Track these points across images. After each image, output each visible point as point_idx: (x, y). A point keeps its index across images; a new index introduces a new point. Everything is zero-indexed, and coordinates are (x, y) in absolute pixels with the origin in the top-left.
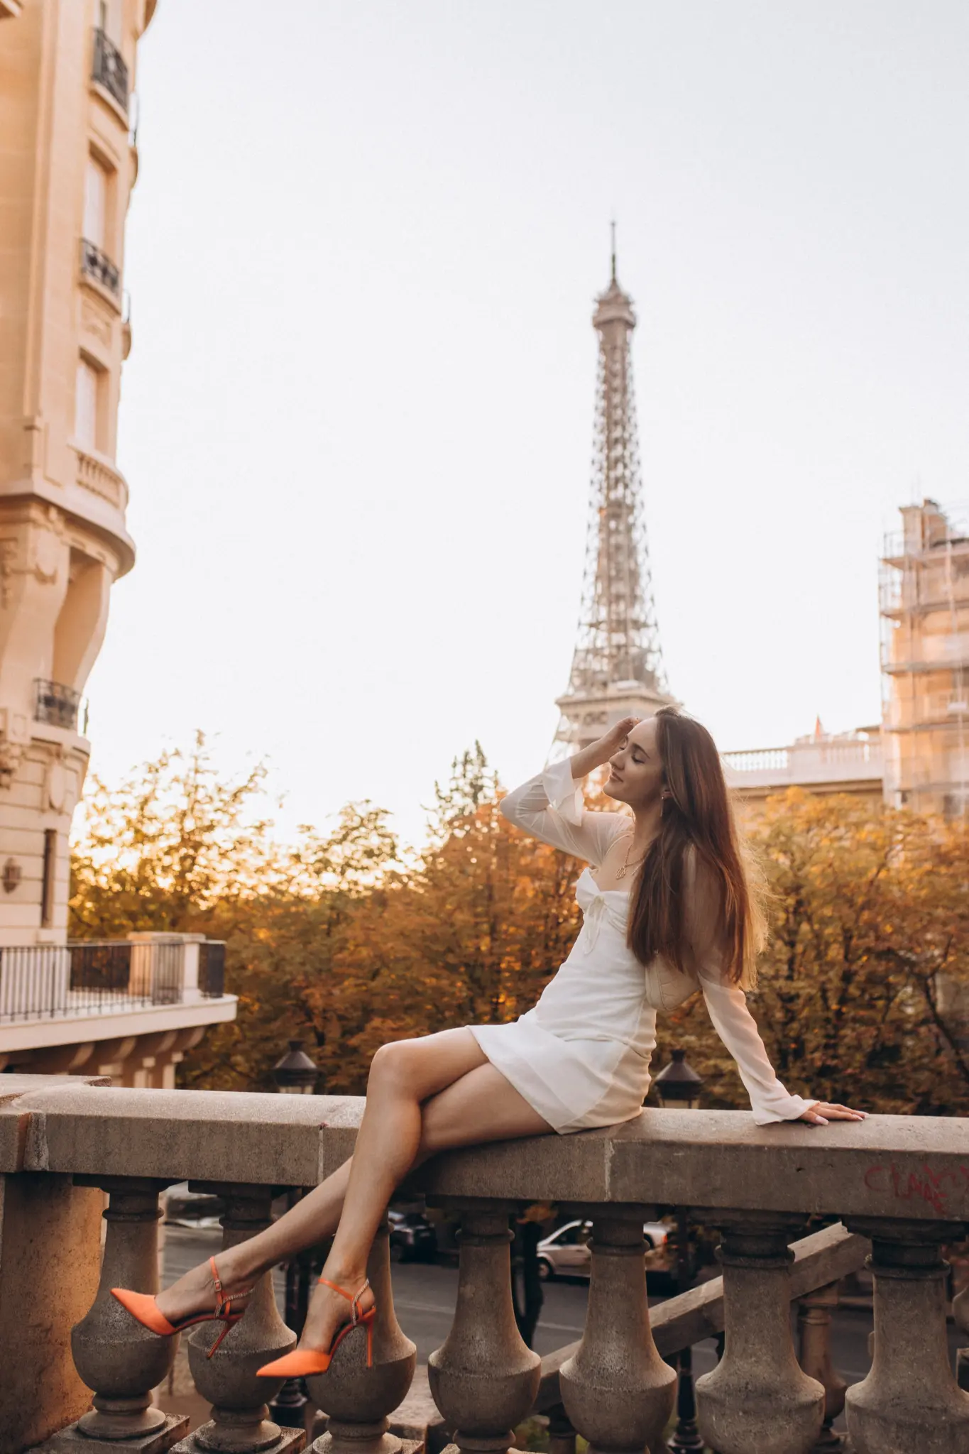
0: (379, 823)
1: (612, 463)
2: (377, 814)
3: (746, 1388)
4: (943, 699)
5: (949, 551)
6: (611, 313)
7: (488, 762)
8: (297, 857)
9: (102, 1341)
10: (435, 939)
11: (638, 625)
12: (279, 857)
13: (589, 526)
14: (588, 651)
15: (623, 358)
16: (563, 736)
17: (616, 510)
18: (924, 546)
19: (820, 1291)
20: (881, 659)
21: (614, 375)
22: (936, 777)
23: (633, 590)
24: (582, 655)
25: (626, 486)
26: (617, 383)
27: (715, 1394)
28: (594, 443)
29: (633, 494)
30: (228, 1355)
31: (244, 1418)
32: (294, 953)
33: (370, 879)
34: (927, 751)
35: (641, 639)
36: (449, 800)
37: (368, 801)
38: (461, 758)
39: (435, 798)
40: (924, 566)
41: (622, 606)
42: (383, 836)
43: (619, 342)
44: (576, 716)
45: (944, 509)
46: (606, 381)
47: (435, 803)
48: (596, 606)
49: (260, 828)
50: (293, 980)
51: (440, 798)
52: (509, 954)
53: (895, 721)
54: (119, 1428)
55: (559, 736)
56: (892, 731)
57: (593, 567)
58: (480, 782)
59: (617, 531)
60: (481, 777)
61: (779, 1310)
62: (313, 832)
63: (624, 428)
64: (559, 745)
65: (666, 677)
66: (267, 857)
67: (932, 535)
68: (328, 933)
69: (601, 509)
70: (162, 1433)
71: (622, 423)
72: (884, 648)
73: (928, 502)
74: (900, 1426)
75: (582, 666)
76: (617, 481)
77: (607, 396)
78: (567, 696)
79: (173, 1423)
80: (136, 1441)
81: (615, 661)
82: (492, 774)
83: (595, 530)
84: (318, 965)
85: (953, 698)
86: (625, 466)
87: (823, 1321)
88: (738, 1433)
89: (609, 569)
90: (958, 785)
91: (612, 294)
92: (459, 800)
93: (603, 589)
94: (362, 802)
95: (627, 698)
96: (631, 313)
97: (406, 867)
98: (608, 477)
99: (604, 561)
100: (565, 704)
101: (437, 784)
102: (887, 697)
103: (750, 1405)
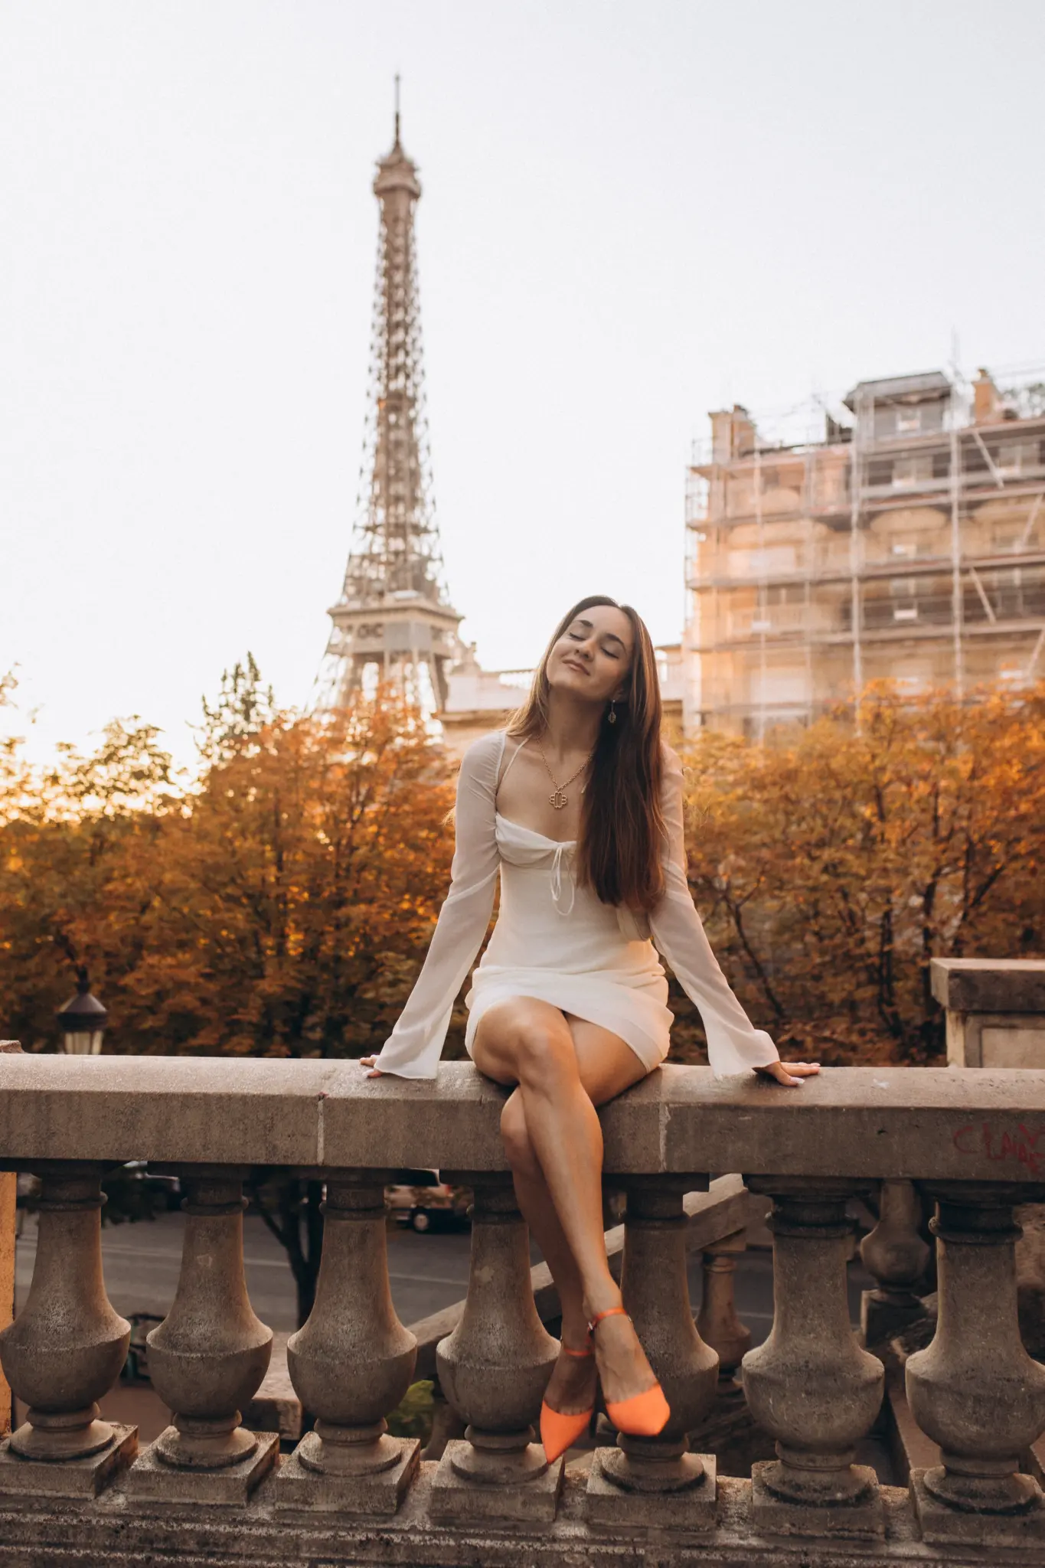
0: (150, 741)
1: (393, 350)
2: (146, 731)
3: (807, 1366)
4: (746, 617)
5: (758, 462)
6: (395, 179)
7: (261, 676)
8: (55, 779)
9: (44, 1350)
10: (217, 868)
11: (418, 530)
12: (31, 779)
13: (366, 419)
14: (363, 557)
15: (406, 233)
16: (334, 650)
17: (394, 402)
18: (732, 455)
19: (728, 1239)
20: (685, 573)
21: (397, 250)
22: (737, 699)
23: (413, 491)
24: (356, 561)
25: (408, 376)
26: (399, 259)
27: (771, 1375)
28: (373, 326)
29: (415, 386)
30: (202, 1358)
31: (217, 1427)
32: (53, 886)
33: (140, 802)
34: (729, 672)
35: (421, 545)
36: (217, 717)
37: (136, 717)
38: (231, 671)
39: (203, 714)
40: (732, 476)
41: (401, 509)
42: (153, 755)
43: (402, 214)
44: (350, 628)
45: (754, 415)
46: (387, 256)
47: (203, 720)
48: (373, 508)
49: (10, 745)
50: (54, 913)
51: (208, 714)
52: (296, 884)
53: (697, 640)
54: (64, 1446)
55: (331, 649)
56: (694, 650)
57: (370, 464)
58: (252, 698)
59: (397, 426)
60: (254, 693)
61: (839, 1282)
62: (73, 751)
63: (406, 312)
64: (332, 659)
65: (447, 587)
66: (18, 778)
67: (741, 444)
68: (92, 863)
69: (379, 401)
70: (113, 1449)
71: (405, 305)
72: (689, 563)
73: (738, 408)
74: (978, 1400)
75: (357, 573)
76: (398, 369)
77: (387, 273)
78: (339, 606)
79: (122, 1436)
80: (86, 1460)
81: (392, 568)
82: (266, 689)
83: (373, 423)
84: (81, 898)
85: (757, 617)
86: (407, 354)
87: (729, 1269)
88: (799, 1415)
89: (388, 467)
90: (757, 707)
91: (396, 158)
92: (229, 717)
93: (381, 489)
94: (129, 719)
95: (404, 609)
96: (416, 182)
97: (181, 790)
98: (387, 365)
99: (382, 458)
100: (337, 614)
101: (204, 699)
102: (690, 614)
103: (814, 1385)
